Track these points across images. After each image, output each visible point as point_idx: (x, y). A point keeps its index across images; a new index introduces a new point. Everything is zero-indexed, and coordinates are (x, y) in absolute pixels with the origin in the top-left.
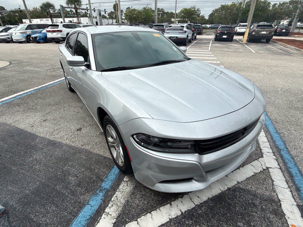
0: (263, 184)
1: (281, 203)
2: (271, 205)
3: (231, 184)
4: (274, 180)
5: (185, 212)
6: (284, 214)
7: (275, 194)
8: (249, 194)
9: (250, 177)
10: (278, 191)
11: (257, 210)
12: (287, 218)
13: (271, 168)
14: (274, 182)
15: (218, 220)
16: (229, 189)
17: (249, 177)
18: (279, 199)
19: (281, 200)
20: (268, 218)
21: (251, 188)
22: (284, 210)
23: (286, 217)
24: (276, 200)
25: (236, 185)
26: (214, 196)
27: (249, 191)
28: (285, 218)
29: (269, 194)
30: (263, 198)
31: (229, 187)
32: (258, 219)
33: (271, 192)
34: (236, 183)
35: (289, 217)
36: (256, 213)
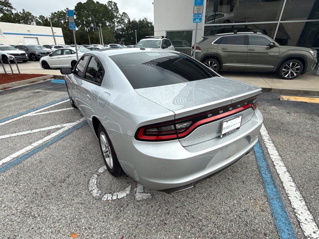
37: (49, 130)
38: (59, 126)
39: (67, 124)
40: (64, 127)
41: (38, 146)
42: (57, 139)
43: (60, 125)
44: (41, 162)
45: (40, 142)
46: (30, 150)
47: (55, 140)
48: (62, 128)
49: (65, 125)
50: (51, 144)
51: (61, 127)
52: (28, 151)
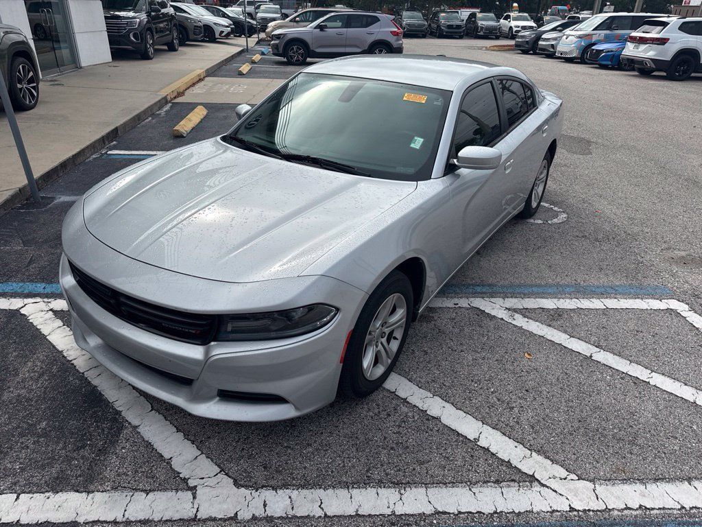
0: (136, 471)
1: (84, 495)
2: (80, 476)
3: (131, 417)
4: (151, 495)
5: (73, 364)
6: (58, 492)
7: (109, 488)
8: (106, 442)
9: (153, 449)
10: (116, 495)
11: (69, 451)
12: (47, 494)
13: (194, 498)
14: (145, 495)
15: (55, 398)
16: (119, 413)
17: (155, 447)
18: (93, 492)
19: (91, 495)
20: (51, 465)
21: (123, 448)
22: (65, 494)
23: (50, 493)
24: (92, 487)
25: (130, 423)
26: (100, 393)
27: (113, 443)
28: (48, 491)
29: (106, 477)
30: (96, 464)
31: (123, 414)
32: (50, 448)
33: (114, 481)
34: (135, 422)
35: (48, 498)
36: (64, 448)
37: (550, 326)
38: (520, 321)
39: (493, 313)
40: (509, 309)
41: (593, 298)
42: (550, 290)
43: (514, 322)
44: (601, 269)
45: (585, 304)
46: (610, 298)
47: (555, 290)
48: (515, 310)
49: (502, 314)
50: (568, 286)
51: (517, 316)
52: (615, 298)
